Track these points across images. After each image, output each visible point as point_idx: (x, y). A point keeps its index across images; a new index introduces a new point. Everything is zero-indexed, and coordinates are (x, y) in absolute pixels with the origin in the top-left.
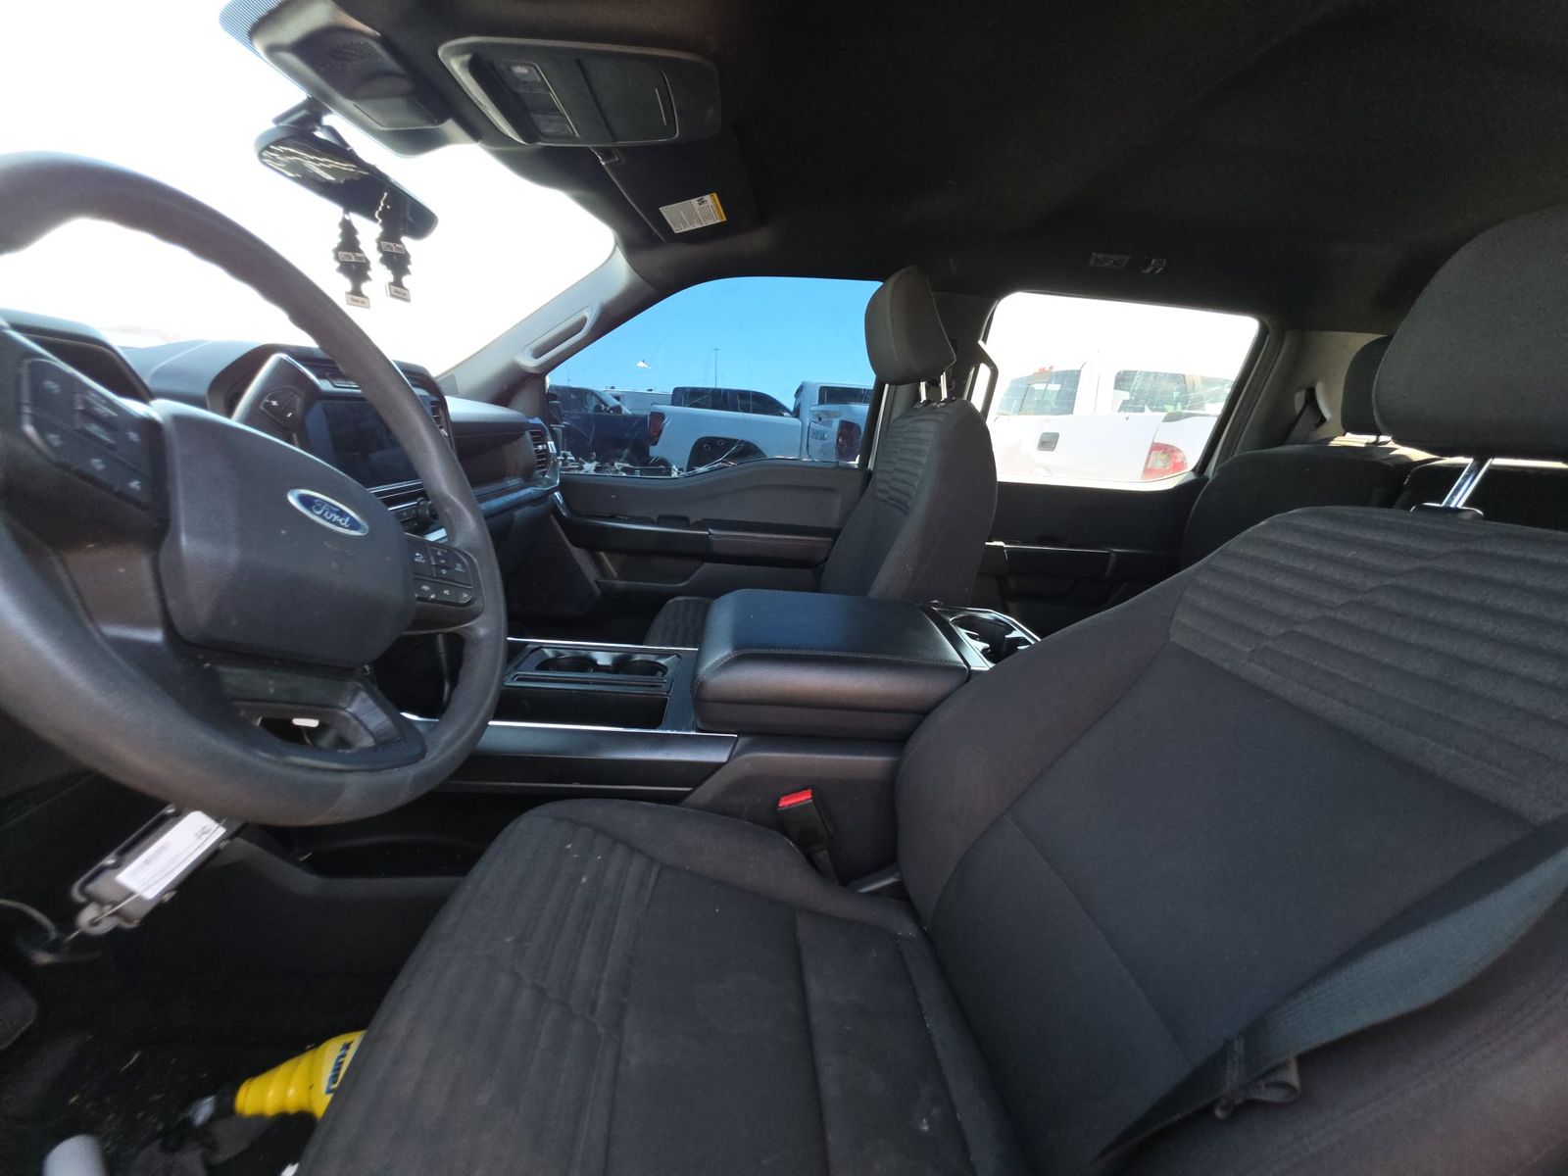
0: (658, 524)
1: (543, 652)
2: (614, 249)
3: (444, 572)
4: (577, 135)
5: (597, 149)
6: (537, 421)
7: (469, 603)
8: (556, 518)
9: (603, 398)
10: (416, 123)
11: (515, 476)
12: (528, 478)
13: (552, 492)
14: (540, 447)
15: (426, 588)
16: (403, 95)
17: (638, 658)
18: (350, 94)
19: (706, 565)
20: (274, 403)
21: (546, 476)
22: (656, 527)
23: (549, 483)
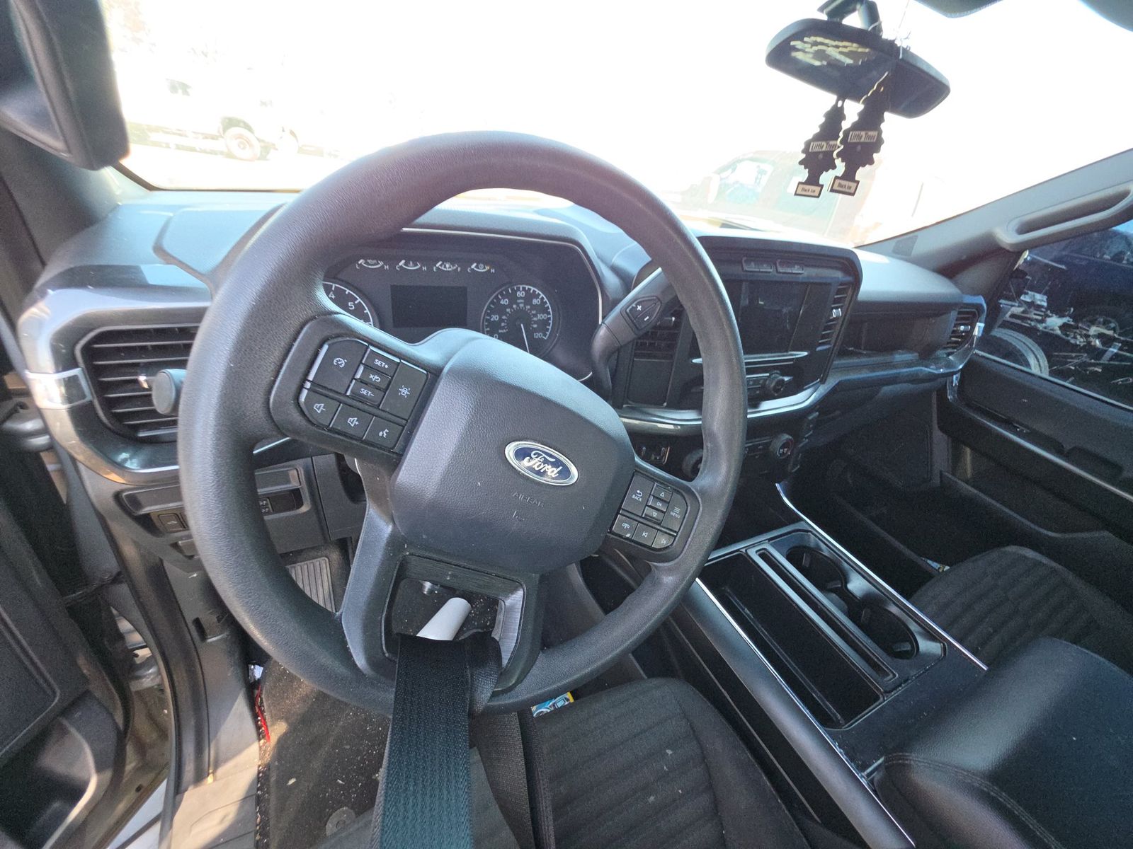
3: (655, 514)
6: (981, 300)
7: (663, 549)
8: (937, 398)
11: (909, 351)
12: (925, 357)
13: (949, 374)
14: (962, 328)
15: (626, 525)
19: (1106, 533)
20: (639, 308)
21: (950, 357)
22: (1060, 458)
23: (949, 365)
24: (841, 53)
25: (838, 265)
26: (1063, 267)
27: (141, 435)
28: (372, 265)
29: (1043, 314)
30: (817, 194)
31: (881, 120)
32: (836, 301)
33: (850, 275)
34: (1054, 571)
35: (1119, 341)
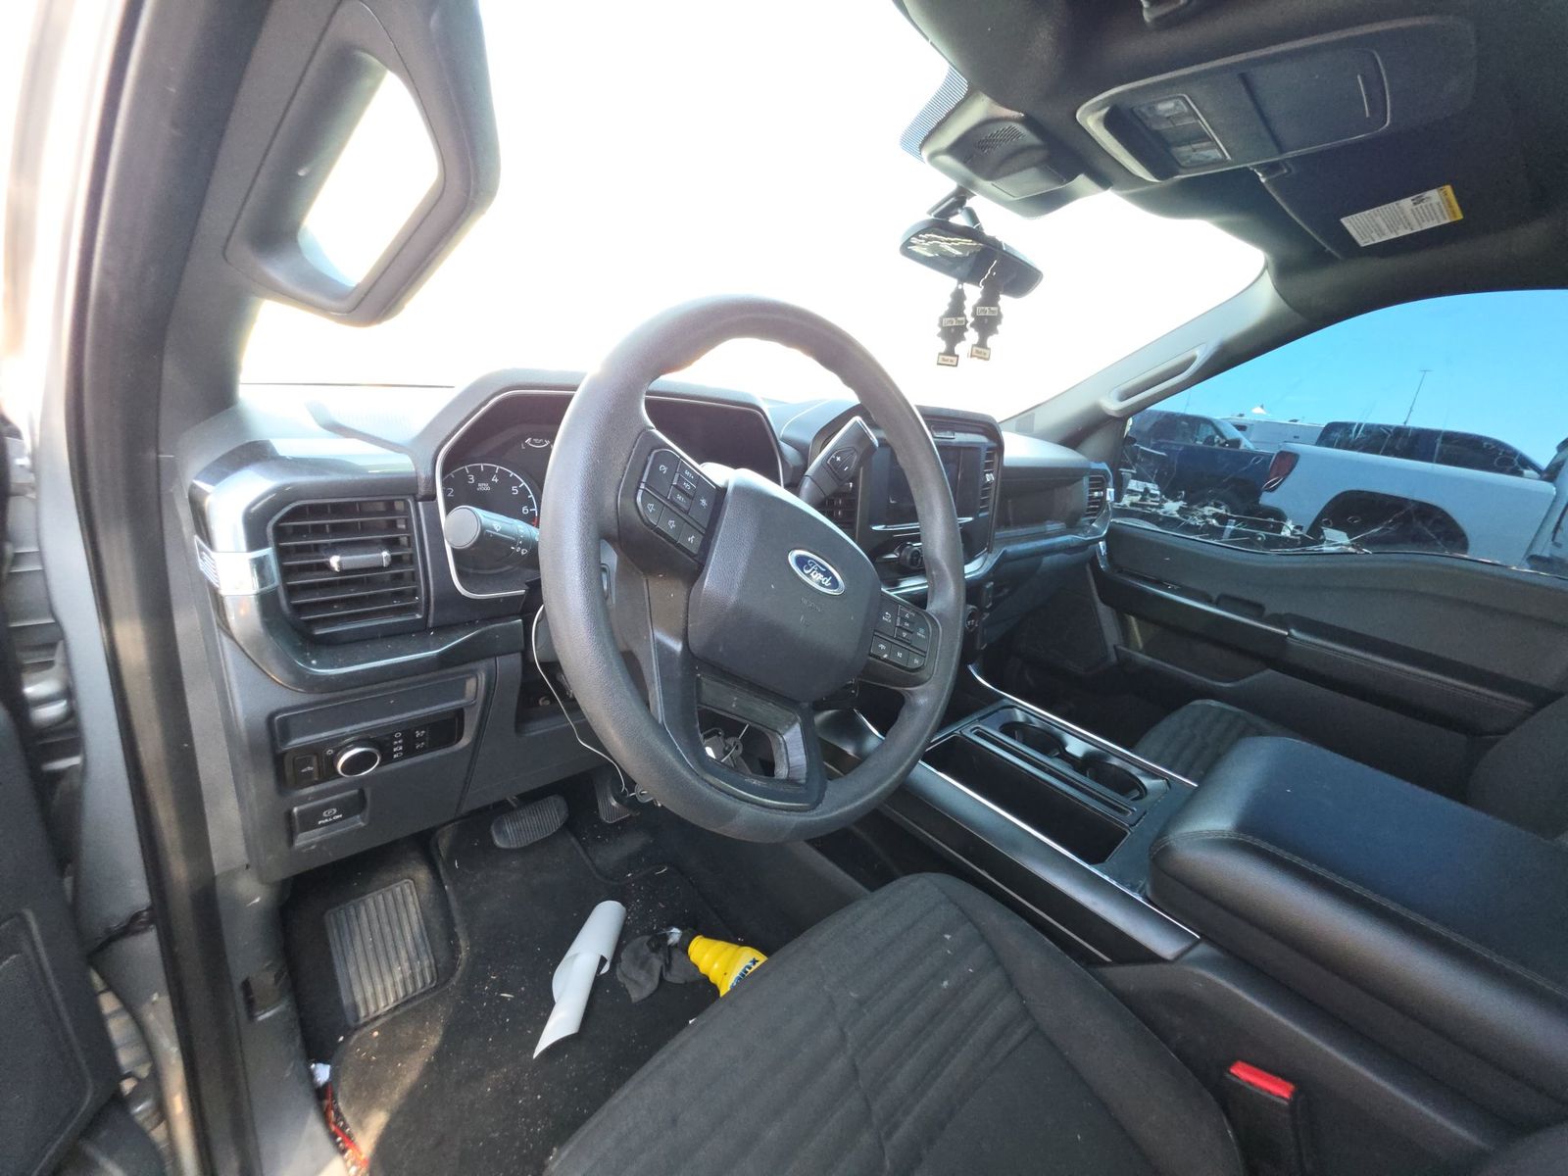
0: (1217, 605)
1: (1015, 712)
2: (1262, 274)
3: (905, 634)
4: (1229, 157)
5: (1258, 167)
6: (1104, 466)
7: (918, 669)
8: (1092, 568)
9: (1222, 428)
10: (1045, 186)
11: (1057, 520)
12: (1072, 525)
13: (1096, 541)
14: (1096, 494)
15: (882, 646)
16: (1035, 165)
17: (1115, 762)
18: (990, 177)
19: (1269, 672)
20: (838, 459)
21: (1094, 525)
22: (1211, 606)
23: (1095, 532)
24: (953, 246)
25: (981, 430)
26: (1163, 454)
27: (319, 632)
28: (539, 444)
29: (1158, 499)
30: (954, 364)
31: (998, 299)
32: (988, 466)
33: (994, 441)
34: (1238, 716)
35: (1234, 518)
